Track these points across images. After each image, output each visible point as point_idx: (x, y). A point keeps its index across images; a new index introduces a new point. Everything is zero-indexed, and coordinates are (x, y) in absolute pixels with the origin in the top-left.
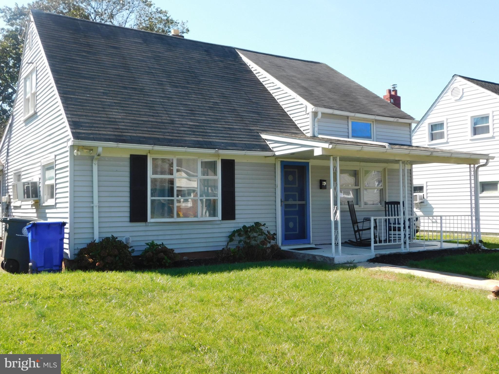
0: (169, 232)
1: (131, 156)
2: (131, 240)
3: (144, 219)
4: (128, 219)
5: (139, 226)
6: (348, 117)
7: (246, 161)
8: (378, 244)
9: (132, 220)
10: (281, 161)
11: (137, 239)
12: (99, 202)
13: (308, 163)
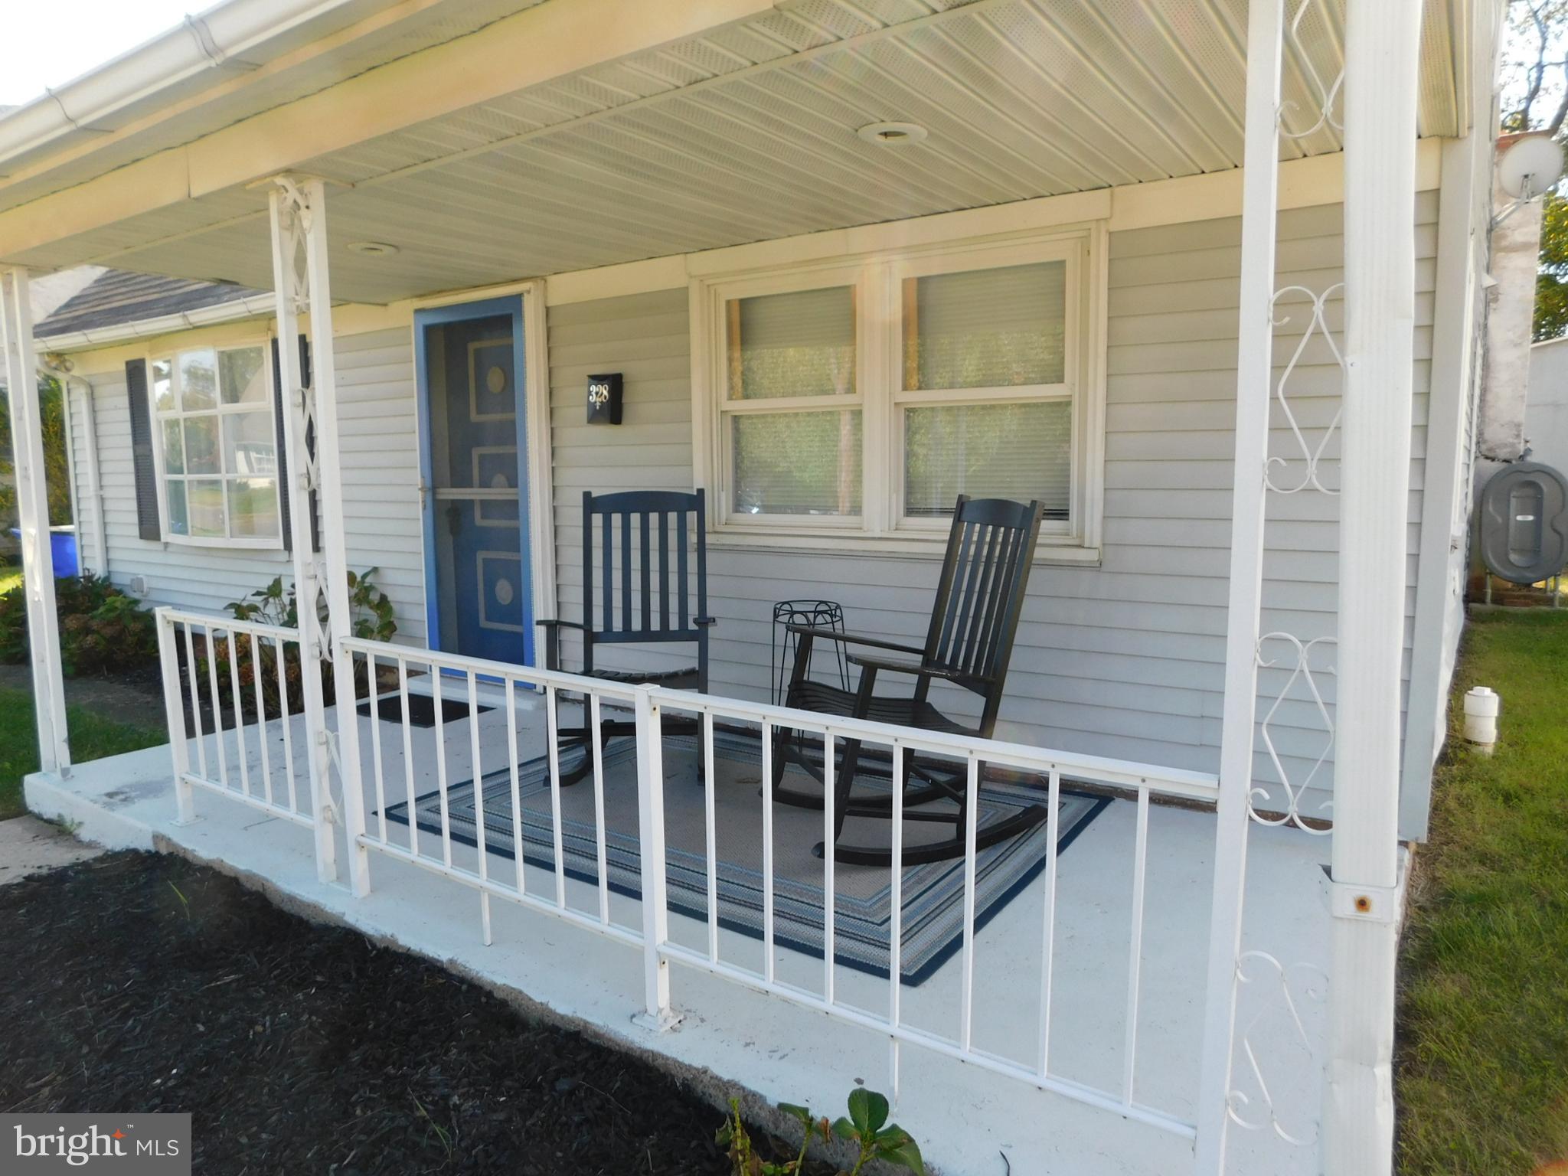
1: (128, 363)
2: (146, 584)
3: (156, 534)
4: (137, 531)
5: (152, 551)
9: (142, 536)
10: (418, 311)
11: (155, 584)
12: (101, 487)
13: (517, 299)
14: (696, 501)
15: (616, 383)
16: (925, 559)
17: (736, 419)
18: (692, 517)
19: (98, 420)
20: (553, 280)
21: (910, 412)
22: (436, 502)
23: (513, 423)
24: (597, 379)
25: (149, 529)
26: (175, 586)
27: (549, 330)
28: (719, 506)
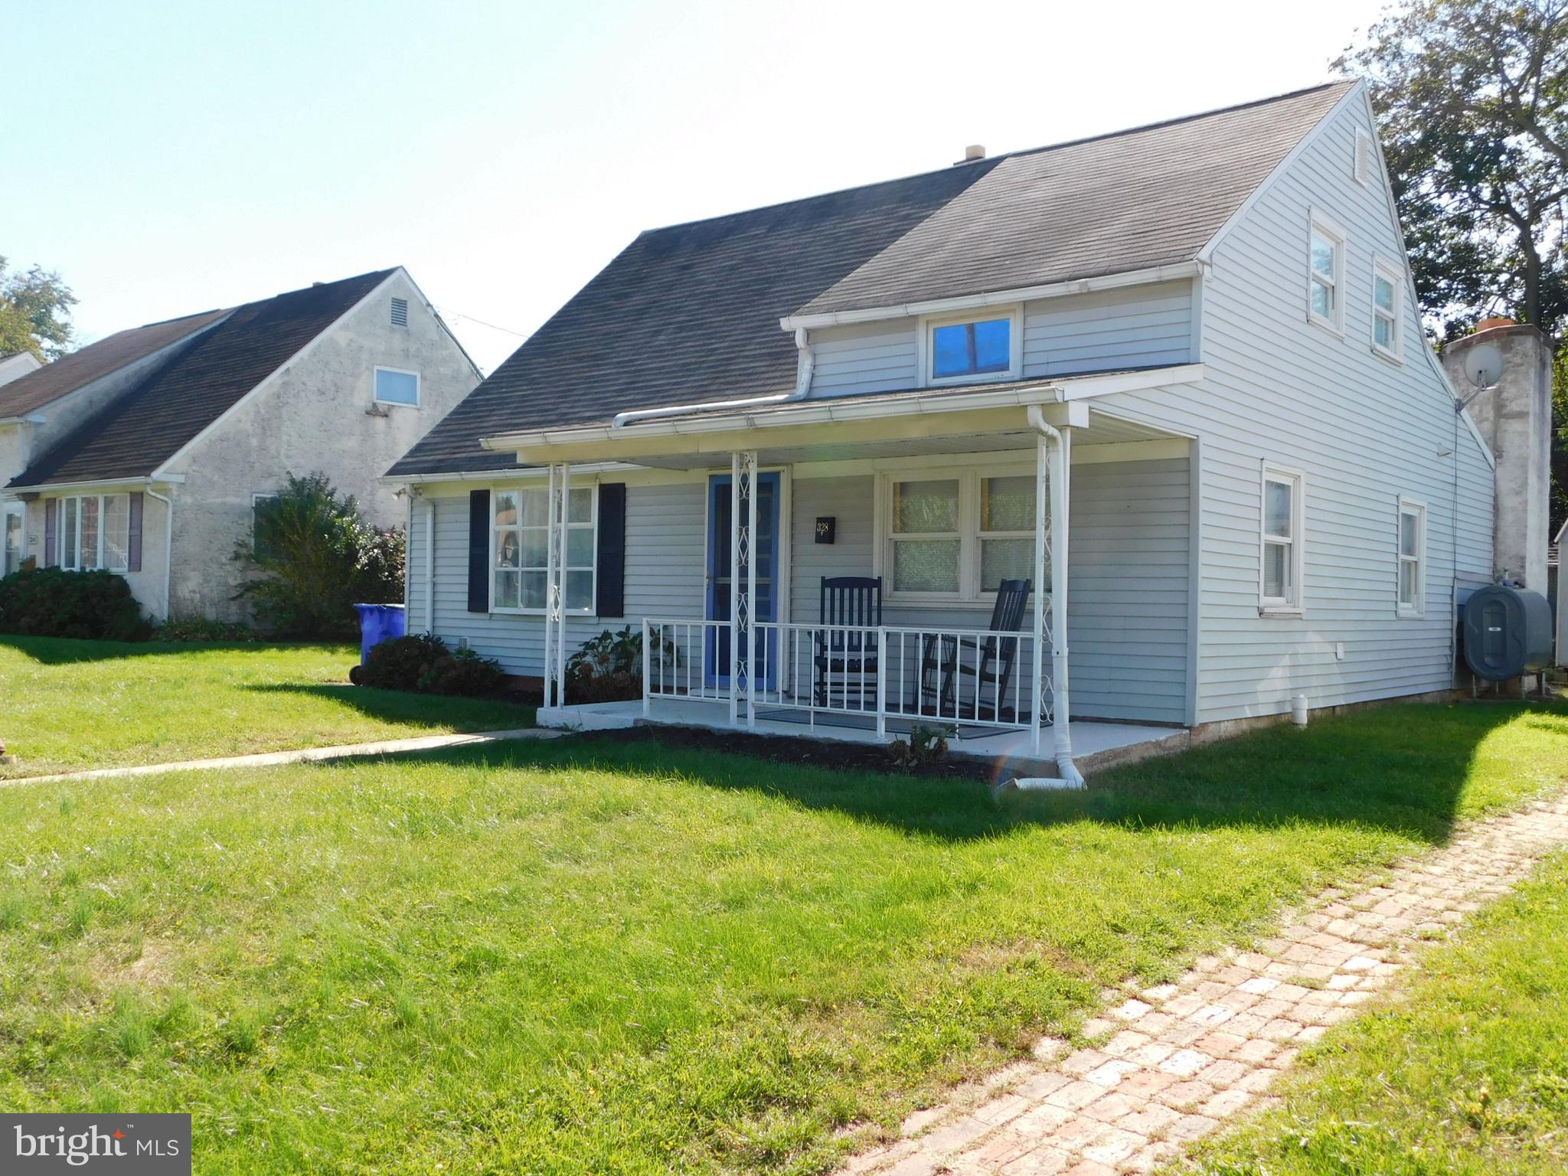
0: (518, 635)
1: (473, 493)
2: (469, 643)
3: (484, 608)
4: (466, 606)
5: (478, 620)
6: (913, 319)
7: (646, 484)
8: (661, 694)
9: (471, 609)
10: (711, 477)
11: (478, 642)
12: (434, 576)
13: (777, 474)
14: (878, 583)
15: (831, 522)
16: (984, 611)
17: (896, 543)
18: (875, 590)
19: (438, 529)
20: (797, 466)
21: (984, 542)
22: (716, 585)
23: (770, 541)
24: (820, 520)
25: (478, 600)
26: (494, 643)
27: (793, 491)
28: (887, 586)
